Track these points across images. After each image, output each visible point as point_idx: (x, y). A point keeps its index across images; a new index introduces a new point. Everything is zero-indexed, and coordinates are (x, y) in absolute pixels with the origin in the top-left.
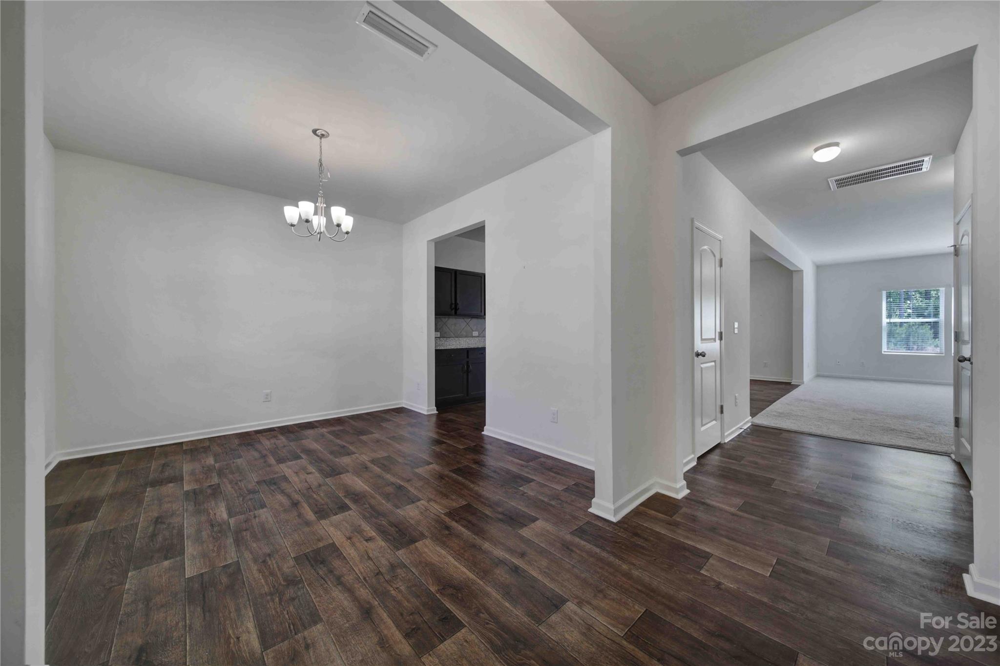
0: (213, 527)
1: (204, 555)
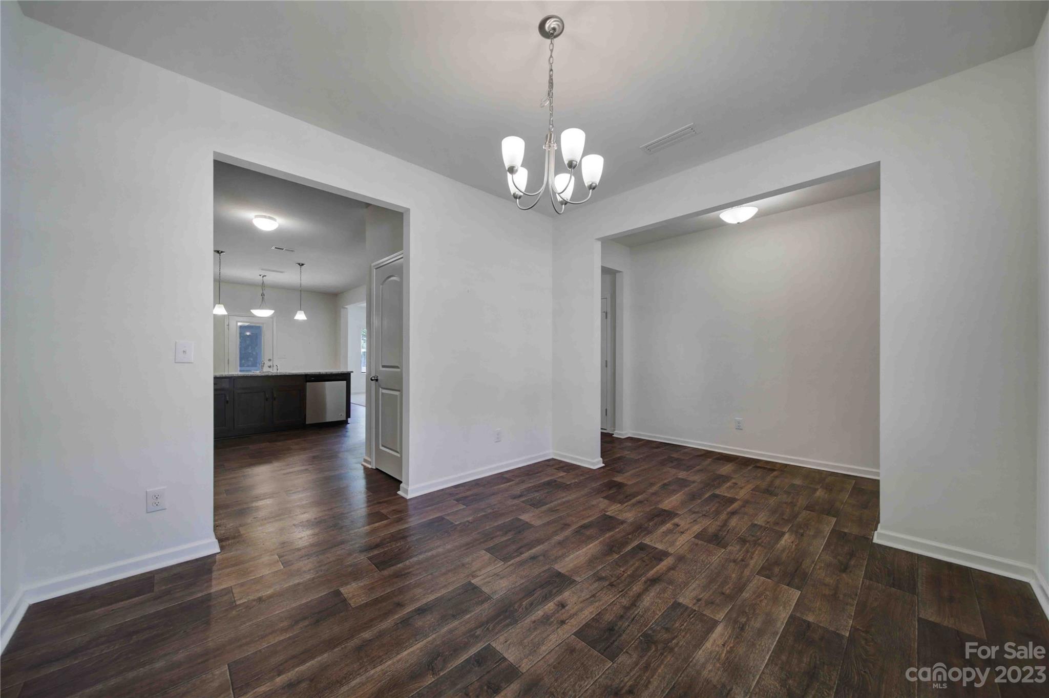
0: (743, 626)
1: (775, 600)
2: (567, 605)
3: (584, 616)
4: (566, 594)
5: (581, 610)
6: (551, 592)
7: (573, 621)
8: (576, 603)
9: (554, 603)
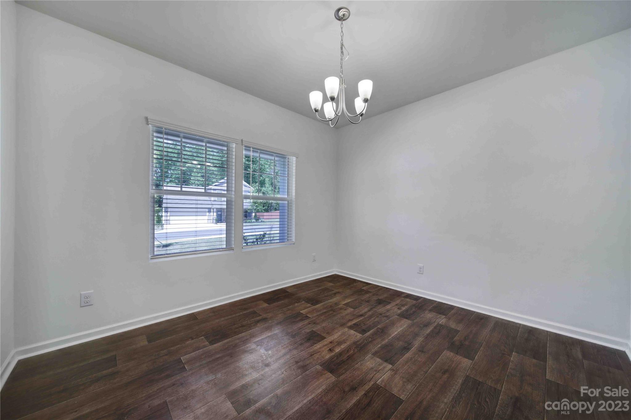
2: (328, 350)
3: (320, 345)
4: (328, 357)
5: (320, 348)
6: (337, 358)
7: (326, 343)
8: (323, 351)
9: (335, 351)
